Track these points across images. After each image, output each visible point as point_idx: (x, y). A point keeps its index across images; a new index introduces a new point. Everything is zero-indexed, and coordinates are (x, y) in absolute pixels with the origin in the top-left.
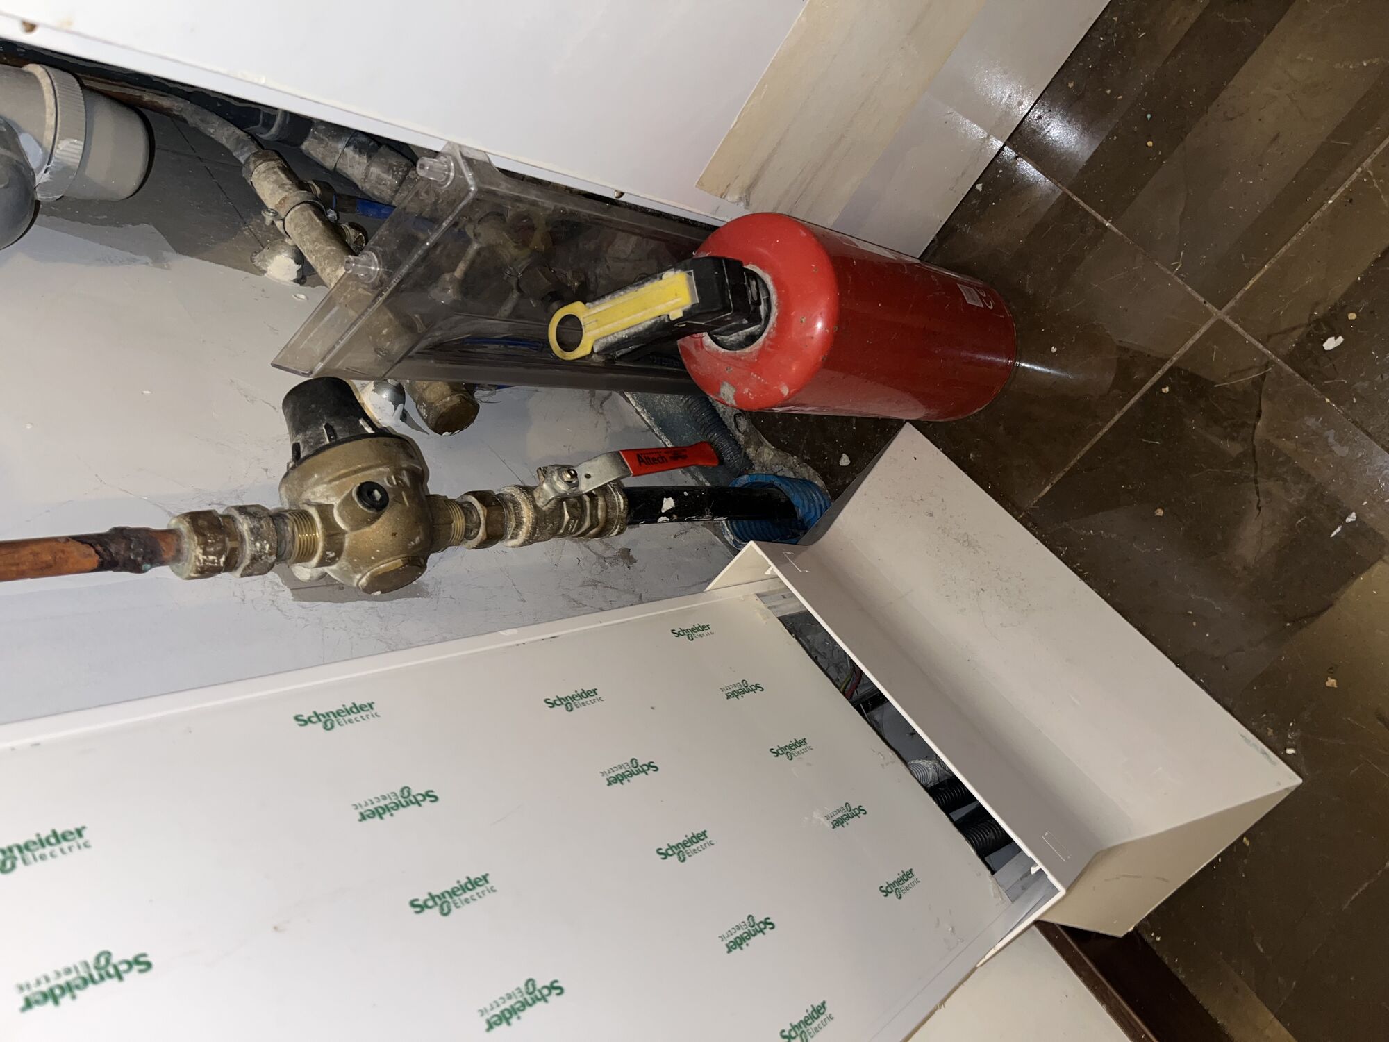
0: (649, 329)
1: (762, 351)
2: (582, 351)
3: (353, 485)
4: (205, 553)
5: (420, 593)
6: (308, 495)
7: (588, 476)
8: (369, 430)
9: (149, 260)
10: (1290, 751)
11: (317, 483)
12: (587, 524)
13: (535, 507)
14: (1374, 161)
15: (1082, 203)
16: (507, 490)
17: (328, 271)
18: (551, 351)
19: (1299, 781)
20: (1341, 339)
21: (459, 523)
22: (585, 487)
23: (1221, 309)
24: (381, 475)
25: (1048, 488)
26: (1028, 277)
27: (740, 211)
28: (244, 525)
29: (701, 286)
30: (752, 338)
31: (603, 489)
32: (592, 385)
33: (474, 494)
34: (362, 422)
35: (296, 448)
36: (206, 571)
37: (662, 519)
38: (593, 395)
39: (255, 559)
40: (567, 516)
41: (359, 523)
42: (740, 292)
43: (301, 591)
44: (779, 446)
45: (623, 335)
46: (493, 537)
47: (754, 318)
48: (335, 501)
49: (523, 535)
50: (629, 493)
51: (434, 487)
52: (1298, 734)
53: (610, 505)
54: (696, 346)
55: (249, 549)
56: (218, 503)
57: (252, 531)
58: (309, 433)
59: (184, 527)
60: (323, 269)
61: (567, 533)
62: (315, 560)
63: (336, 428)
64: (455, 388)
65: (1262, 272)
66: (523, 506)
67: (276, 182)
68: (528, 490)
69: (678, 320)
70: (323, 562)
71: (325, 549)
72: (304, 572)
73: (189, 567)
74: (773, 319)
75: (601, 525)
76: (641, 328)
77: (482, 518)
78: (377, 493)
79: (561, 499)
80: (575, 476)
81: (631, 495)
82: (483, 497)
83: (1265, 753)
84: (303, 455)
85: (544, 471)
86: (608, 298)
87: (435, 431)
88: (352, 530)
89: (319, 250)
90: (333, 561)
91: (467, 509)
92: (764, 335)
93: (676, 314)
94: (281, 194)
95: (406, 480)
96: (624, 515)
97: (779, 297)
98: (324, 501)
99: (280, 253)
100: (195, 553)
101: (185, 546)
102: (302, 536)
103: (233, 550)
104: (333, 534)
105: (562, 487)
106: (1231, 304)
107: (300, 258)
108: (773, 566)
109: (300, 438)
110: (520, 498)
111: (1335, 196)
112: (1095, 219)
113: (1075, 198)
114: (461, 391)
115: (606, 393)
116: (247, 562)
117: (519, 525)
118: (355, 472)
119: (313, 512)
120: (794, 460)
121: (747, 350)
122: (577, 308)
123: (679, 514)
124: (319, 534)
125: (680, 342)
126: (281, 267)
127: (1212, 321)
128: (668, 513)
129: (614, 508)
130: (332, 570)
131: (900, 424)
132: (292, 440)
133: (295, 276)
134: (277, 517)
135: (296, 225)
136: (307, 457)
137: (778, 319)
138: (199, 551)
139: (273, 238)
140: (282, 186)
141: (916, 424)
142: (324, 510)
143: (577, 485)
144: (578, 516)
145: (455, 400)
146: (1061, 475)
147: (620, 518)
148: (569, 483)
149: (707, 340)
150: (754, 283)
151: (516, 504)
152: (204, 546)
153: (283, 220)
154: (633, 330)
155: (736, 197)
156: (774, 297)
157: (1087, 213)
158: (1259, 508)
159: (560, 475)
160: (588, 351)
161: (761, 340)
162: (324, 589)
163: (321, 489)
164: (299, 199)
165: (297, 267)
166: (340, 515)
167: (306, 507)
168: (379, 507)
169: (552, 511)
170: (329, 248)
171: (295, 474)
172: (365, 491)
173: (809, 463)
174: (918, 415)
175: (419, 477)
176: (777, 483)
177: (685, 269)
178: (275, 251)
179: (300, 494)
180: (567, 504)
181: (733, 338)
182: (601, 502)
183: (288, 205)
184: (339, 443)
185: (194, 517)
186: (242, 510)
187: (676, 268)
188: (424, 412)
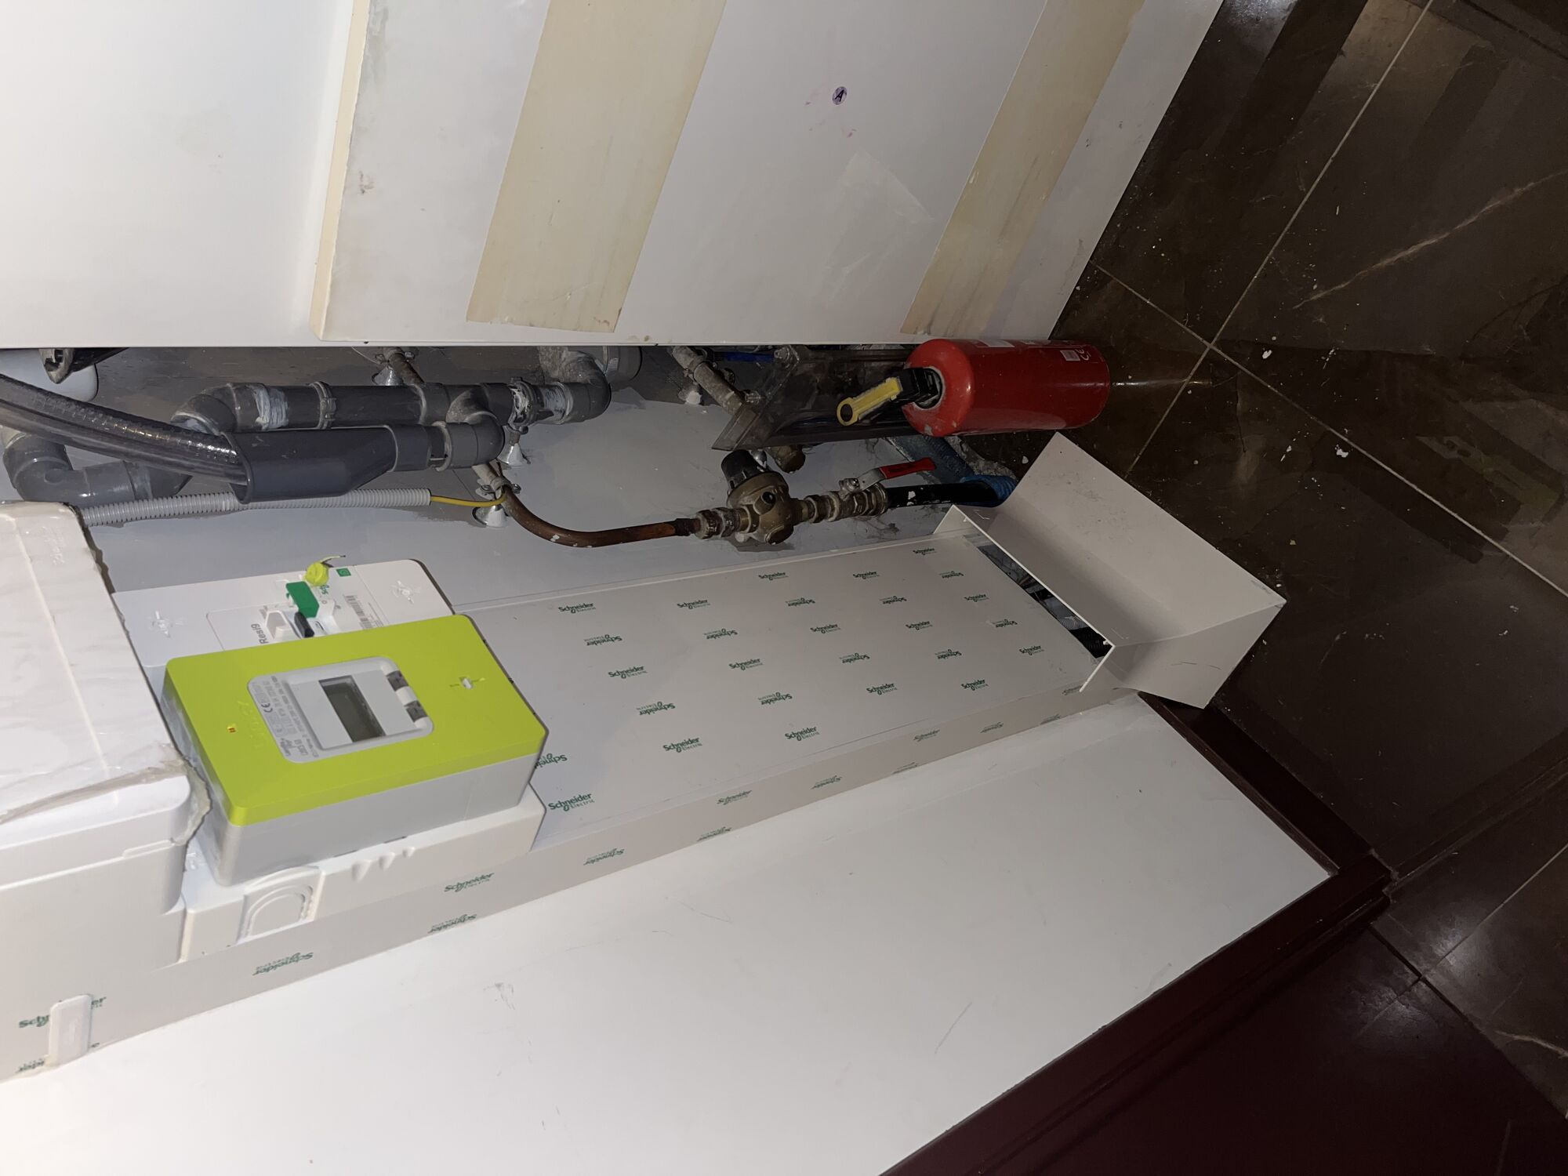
0: (882, 406)
1: (941, 408)
2: (853, 420)
3: (760, 494)
4: (710, 526)
5: (789, 547)
6: (741, 502)
7: (864, 482)
8: (762, 471)
9: (635, 406)
10: (1278, 585)
11: (745, 496)
12: (867, 508)
13: (840, 499)
14: (1274, 252)
15: (1134, 292)
16: (828, 494)
17: (720, 397)
18: (838, 422)
19: (1285, 601)
20: (1270, 352)
21: (805, 511)
22: (863, 487)
23: (1210, 343)
24: (771, 488)
25: (1137, 459)
26: (1111, 337)
27: (927, 338)
28: (721, 515)
29: (903, 384)
30: (936, 401)
31: (872, 487)
32: (866, 437)
33: (812, 497)
34: (758, 468)
35: (732, 483)
36: (710, 535)
37: (909, 503)
38: (867, 443)
39: (727, 528)
40: (856, 504)
41: (764, 511)
42: (924, 382)
43: (741, 547)
44: (987, 458)
45: (871, 410)
46: (822, 517)
47: (934, 391)
48: (753, 503)
49: (835, 514)
50: (889, 491)
51: (793, 494)
52: (1281, 575)
53: (878, 497)
54: (910, 409)
55: (724, 524)
56: (711, 506)
57: (724, 516)
58: (736, 475)
59: (700, 517)
60: (717, 397)
61: (858, 514)
62: (748, 529)
63: (749, 472)
64: (793, 448)
65: (1227, 320)
66: (834, 500)
67: (686, 353)
68: (836, 493)
69: (895, 400)
70: (750, 531)
71: (752, 524)
72: (741, 537)
73: (704, 533)
74: (944, 391)
75: (875, 507)
76: (879, 406)
77: (815, 507)
78: (771, 496)
79: (852, 494)
80: (857, 482)
81: (890, 492)
82: (815, 497)
83: (1265, 589)
84: (735, 486)
85: (842, 483)
86: (863, 394)
87: (786, 471)
88: (763, 514)
89: (712, 386)
90: (755, 529)
91: (809, 504)
92: (941, 399)
93: (894, 397)
94: (690, 360)
95: (781, 490)
96: (886, 501)
97: (946, 380)
98: (749, 503)
99: (691, 390)
100: (706, 527)
101: (702, 524)
102: (743, 519)
103: (719, 525)
104: (755, 517)
105: (852, 488)
106: (1215, 339)
107: (701, 390)
108: (967, 517)
109: (732, 479)
110: (832, 496)
111: (1257, 274)
112: (1141, 300)
113: (1130, 289)
114: (796, 449)
115: (876, 440)
116: (724, 529)
117: (833, 509)
118: (760, 489)
119: (746, 508)
120: (996, 465)
121: (934, 408)
122: (849, 401)
123: (918, 501)
124: (749, 518)
125: (903, 408)
126: (692, 397)
127: (1208, 350)
128: (912, 500)
129: (881, 498)
130: (754, 535)
131: (1053, 432)
132: (728, 480)
133: (699, 401)
134: (732, 511)
135: (700, 375)
136: (737, 487)
137: (946, 390)
138: (708, 525)
139: (687, 383)
140: (689, 355)
141: (1061, 431)
142: (750, 507)
143: (859, 486)
144: (862, 503)
145: (794, 454)
146: (1144, 449)
147: (884, 503)
148: (855, 485)
149: (915, 406)
150: (930, 376)
151: (830, 499)
152: (709, 522)
153: (693, 373)
154: (875, 407)
155: (922, 332)
156: (943, 381)
157: (1137, 297)
158: (1245, 452)
159: (851, 483)
160: (856, 420)
161: (940, 401)
162: (750, 545)
163: (746, 498)
164: (699, 361)
165: (700, 396)
166: (757, 508)
167: (742, 507)
168: (773, 502)
169: (848, 501)
170: (719, 385)
171: (734, 493)
172: (766, 495)
173: (1005, 465)
174: (1062, 426)
175: (786, 489)
176: (983, 479)
177: (895, 376)
178: (688, 389)
179: (738, 501)
180: (856, 498)
181: (926, 403)
182: (873, 495)
183: (695, 364)
184: (751, 478)
185: (703, 512)
186: (719, 509)
187: (891, 377)
188: (779, 462)
